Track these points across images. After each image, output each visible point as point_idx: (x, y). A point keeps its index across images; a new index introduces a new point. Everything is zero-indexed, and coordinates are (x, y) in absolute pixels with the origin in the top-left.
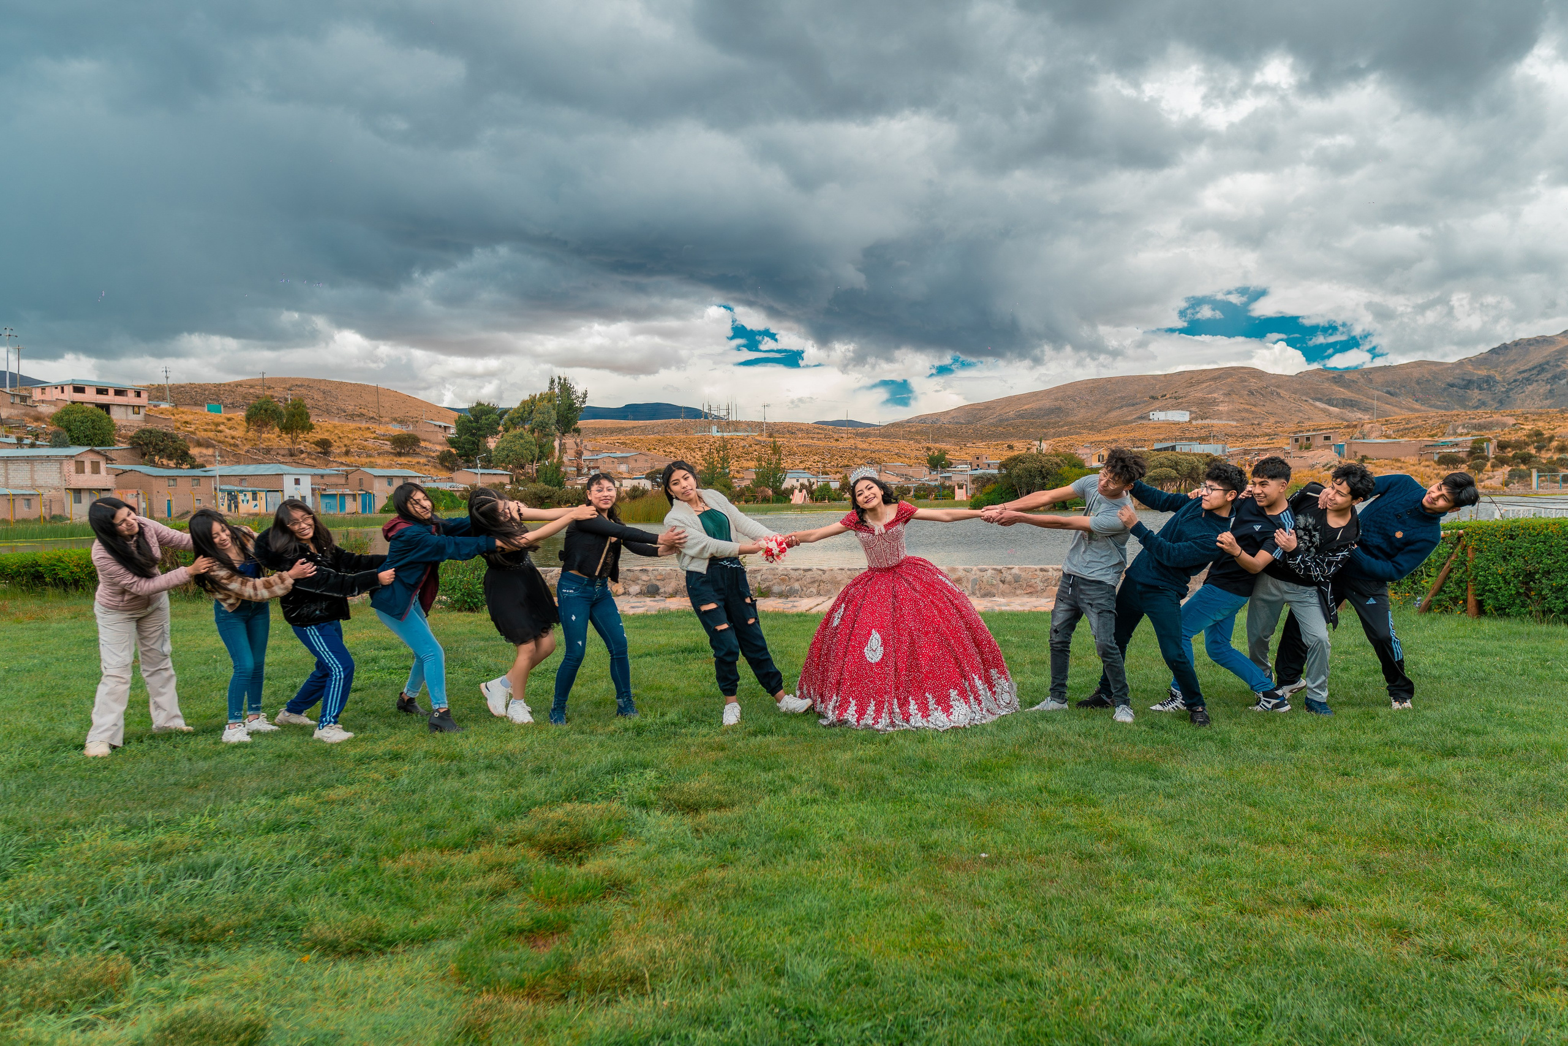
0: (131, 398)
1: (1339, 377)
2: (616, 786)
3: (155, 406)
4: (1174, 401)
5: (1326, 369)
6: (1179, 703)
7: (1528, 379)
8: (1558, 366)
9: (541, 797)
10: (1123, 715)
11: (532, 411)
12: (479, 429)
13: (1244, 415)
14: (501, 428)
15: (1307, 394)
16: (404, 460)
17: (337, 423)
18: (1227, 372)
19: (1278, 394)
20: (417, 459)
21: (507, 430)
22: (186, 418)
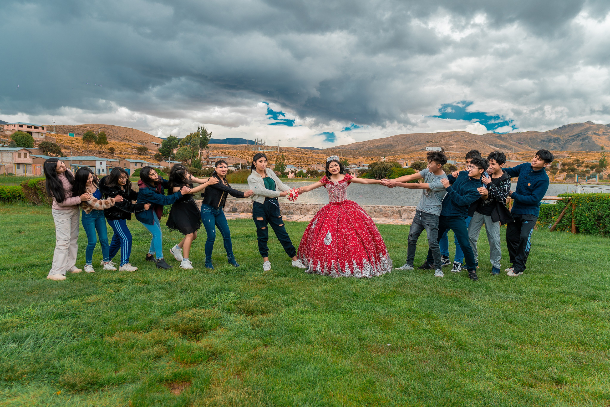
0: (40, 130)
1: (500, 136)
2: (217, 300)
3: (49, 133)
4: (436, 144)
5: (495, 133)
7: (573, 139)
8: (585, 135)
9: (182, 305)
10: (439, 274)
11: (190, 140)
12: (170, 146)
13: (462, 149)
14: (179, 146)
15: (487, 143)
16: (141, 156)
17: (117, 141)
18: (456, 133)
19: (476, 142)
20: (147, 157)
21: (181, 146)
22: (60, 138)
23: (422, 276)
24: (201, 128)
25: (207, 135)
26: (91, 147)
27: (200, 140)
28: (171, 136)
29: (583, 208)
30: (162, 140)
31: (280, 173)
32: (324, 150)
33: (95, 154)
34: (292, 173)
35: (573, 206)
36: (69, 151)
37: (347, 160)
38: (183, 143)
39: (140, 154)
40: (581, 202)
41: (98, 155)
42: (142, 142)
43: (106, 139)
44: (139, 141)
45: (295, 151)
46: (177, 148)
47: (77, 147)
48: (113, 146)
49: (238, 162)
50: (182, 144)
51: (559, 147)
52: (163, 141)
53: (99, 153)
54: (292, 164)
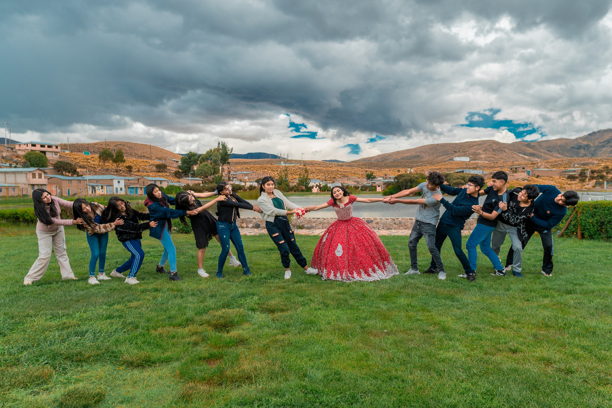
0: (54, 149)
1: (528, 144)
2: (242, 302)
3: (63, 152)
4: (463, 153)
5: (523, 141)
7: (603, 146)
9: (213, 306)
10: (442, 276)
11: (211, 155)
12: (190, 162)
13: (490, 159)
15: (516, 151)
17: (135, 159)
18: (484, 142)
19: (504, 150)
20: (166, 174)
21: (201, 163)
22: (75, 157)
24: (221, 143)
25: (227, 150)
26: (108, 166)
27: (221, 156)
28: (190, 152)
30: (181, 156)
32: (349, 162)
33: (112, 173)
34: (316, 187)
36: (85, 170)
37: (372, 173)
39: (159, 172)
42: (160, 159)
43: (123, 157)
45: (319, 164)
46: (197, 164)
47: (94, 166)
48: (130, 164)
50: (202, 160)
53: (117, 172)
54: (316, 178)
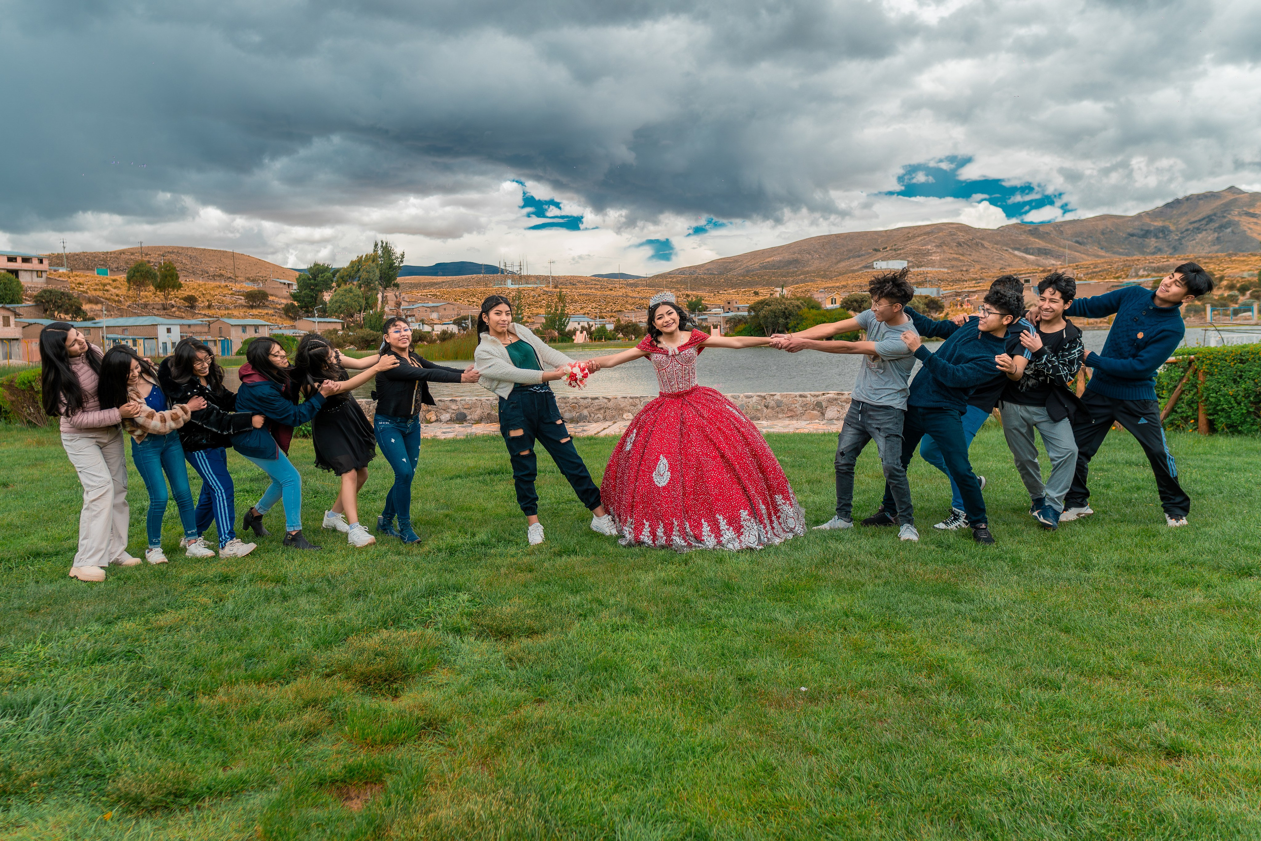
0: (35, 265)
1: (1035, 230)
2: (431, 610)
3: (55, 271)
4: (893, 255)
5: (1023, 223)
6: (962, 522)
7: (1198, 229)
8: (1224, 217)
9: (358, 623)
10: (908, 533)
11: (359, 270)
12: (316, 285)
13: (953, 263)
14: (334, 284)
15: (1007, 245)
16: (255, 312)
17: (201, 282)
18: (938, 228)
19: (982, 245)
20: (266, 311)
21: (339, 286)
22: (79, 280)
23: (871, 540)
24: (380, 244)
25: (393, 257)
26: (147, 297)
27: (381, 271)
28: (316, 265)
29: (1222, 378)
30: (297, 274)
31: (556, 334)
32: (650, 278)
33: (155, 311)
34: (581, 332)
35: (1200, 374)
36: (98, 307)
37: (701, 299)
38: (342, 278)
39: (252, 307)
40: (1217, 366)
41: (162, 312)
42: (254, 281)
43: (178, 278)
44: (248, 279)
45: (586, 283)
46: (331, 288)
47: (117, 299)
48: (192, 293)
49: (463, 313)
50: (340, 280)
51: (1168, 246)
52: (300, 276)
53: (164, 309)
54: (582, 312)
